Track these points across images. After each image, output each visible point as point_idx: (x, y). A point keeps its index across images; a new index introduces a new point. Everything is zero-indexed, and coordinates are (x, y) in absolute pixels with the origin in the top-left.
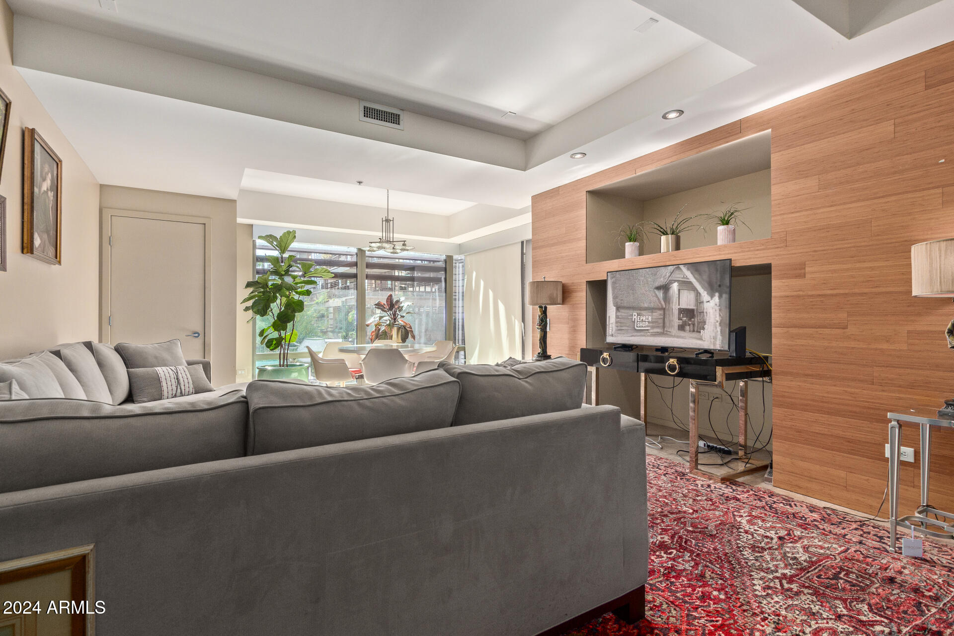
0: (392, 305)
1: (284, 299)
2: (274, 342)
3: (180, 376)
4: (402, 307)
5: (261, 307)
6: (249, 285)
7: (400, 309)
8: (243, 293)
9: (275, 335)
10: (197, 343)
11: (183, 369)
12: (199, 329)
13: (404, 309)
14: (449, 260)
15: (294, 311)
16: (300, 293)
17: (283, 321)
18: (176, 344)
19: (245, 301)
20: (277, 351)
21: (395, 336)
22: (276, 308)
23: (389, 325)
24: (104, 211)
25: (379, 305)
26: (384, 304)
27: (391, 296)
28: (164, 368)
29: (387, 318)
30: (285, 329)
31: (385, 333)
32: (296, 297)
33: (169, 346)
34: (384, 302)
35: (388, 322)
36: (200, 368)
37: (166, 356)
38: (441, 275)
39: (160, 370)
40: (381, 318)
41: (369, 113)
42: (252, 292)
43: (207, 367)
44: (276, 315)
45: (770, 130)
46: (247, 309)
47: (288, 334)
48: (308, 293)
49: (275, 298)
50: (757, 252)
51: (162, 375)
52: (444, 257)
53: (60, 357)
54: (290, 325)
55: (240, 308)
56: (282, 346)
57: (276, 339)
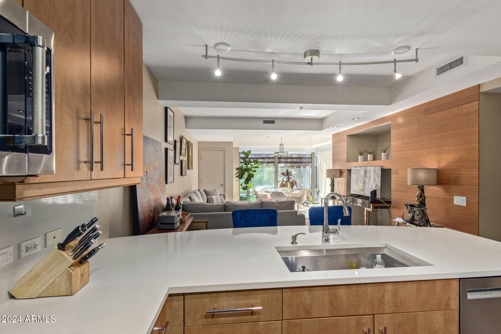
0: (288, 174)
1: (248, 173)
2: (245, 188)
3: (218, 198)
4: (292, 174)
5: (240, 177)
6: (237, 169)
7: (291, 175)
8: (235, 172)
9: (246, 185)
10: (223, 188)
11: (218, 196)
12: (223, 184)
13: (293, 175)
14: (313, 154)
15: (251, 178)
16: (253, 171)
17: (247, 181)
18: (217, 189)
19: (236, 174)
20: (246, 191)
21: (289, 185)
22: (245, 176)
23: (286, 182)
24: (200, 149)
25: (283, 174)
26: (285, 173)
27: (288, 170)
28: (214, 196)
29: (285, 179)
30: (248, 183)
31: (285, 184)
32: (252, 172)
33: (215, 190)
34: (285, 172)
35: (286, 180)
36: (222, 196)
37: (214, 193)
38: (309, 160)
39: (214, 197)
40: (283, 178)
41: (265, 122)
42: (238, 171)
43: (224, 196)
44: (245, 179)
45: (391, 122)
46: (236, 177)
47: (250, 185)
48: (255, 171)
49: (245, 173)
50: (388, 164)
51: (214, 198)
52: (310, 153)
53: (195, 193)
54: (250, 182)
55: (235, 176)
56: (247, 189)
57: (245, 187)
